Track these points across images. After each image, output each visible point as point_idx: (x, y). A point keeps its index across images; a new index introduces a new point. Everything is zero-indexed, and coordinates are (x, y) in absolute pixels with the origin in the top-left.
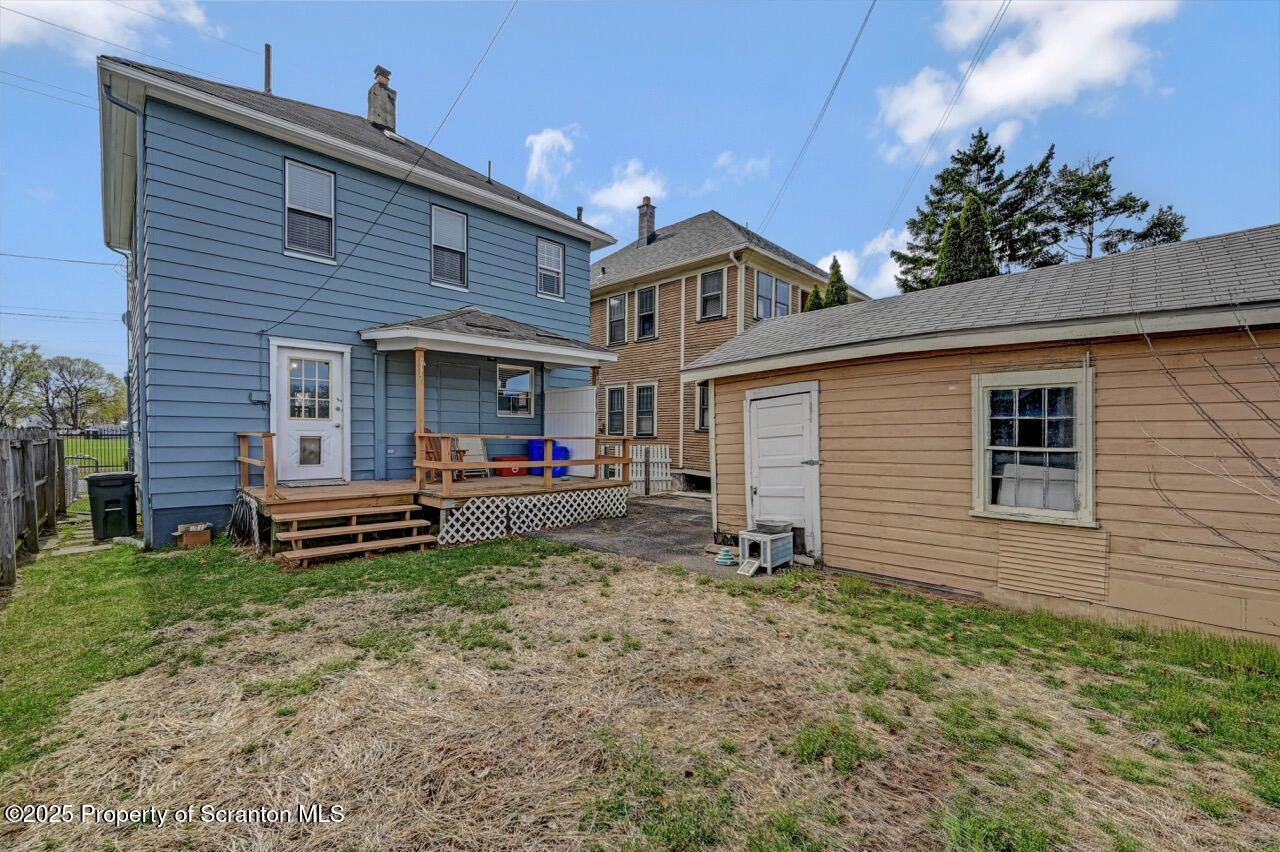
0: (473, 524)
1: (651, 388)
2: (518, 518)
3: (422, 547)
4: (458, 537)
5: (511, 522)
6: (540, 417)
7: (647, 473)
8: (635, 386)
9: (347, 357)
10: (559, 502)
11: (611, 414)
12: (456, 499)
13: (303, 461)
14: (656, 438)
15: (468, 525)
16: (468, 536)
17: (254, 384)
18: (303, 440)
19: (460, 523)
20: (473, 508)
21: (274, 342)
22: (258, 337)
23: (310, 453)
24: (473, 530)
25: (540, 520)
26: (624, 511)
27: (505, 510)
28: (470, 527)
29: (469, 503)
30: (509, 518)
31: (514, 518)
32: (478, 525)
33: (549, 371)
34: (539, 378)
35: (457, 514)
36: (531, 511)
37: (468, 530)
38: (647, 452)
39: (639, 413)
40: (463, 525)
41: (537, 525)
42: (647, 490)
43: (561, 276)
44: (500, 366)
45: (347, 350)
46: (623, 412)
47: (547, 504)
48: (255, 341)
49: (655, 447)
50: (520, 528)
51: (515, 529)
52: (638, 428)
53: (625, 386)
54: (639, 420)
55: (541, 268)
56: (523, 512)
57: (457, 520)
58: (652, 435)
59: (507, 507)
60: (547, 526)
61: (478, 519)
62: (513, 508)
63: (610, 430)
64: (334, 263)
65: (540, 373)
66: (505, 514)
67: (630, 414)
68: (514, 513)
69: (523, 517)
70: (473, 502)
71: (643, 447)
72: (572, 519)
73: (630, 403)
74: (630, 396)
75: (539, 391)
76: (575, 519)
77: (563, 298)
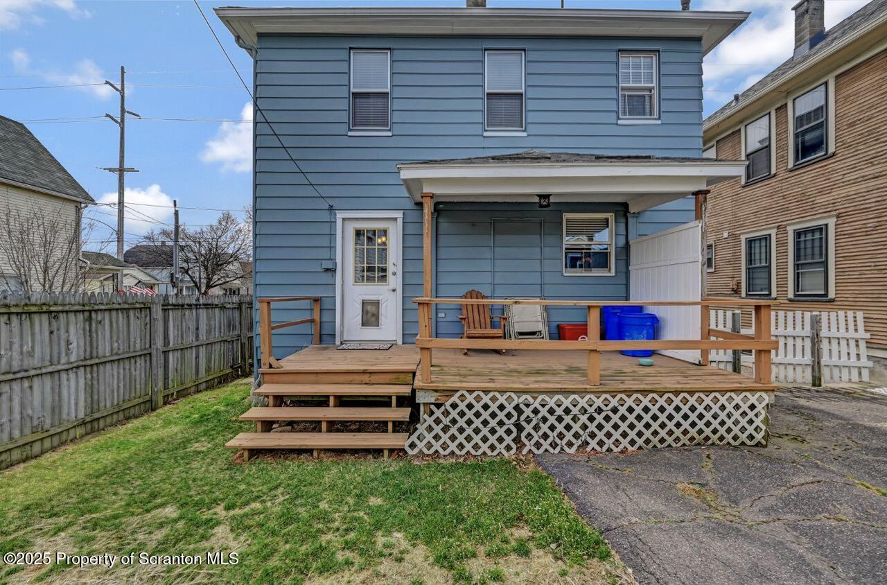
0: (461, 430)
1: (823, 229)
2: (536, 428)
3: (386, 453)
4: (437, 446)
5: (523, 435)
6: (623, 276)
7: (816, 353)
8: (790, 229)
9: (400, 221)
10: (615, 410)
11: (749, 270)
12: (436, 391)
13: (365, 323)
14: (832, 301)
15: (453, 430)
16: (453, 446)
17: (325, 254)
18: (364, 303)
19: (441, 426)
20: (462, 406)
21: (340, 215)
22: (328, 212)
23: (370, 315)
24: (461, 438)
25: (577, 436)
26: (759, 437)
27: (515, 414)
28: (457, 434)
29: (455, 399)
30: (520, 428)
31: (529, 428)
32: (469, 431)
33: (637, 215)
34: (622, 226)
35: (438, 413)
36: (560, 419)
37: (453, 438)
38: (816, 322)
39: (797, 266)
40: (446, 429)
41: (570, 444)
42: (817, 381)
43: (655, 93)
44: (566, 216)
45: (399, 215)
46: (770, 266)
47: (591, 410)
48: (326, 216)
49: (833, 315)
50: (538, 445)
51: (529, 446)
52: (797, 286)
53: (773, 232)
54: (797, 277)
55: (624, 89)
56: (545, 420)
57: (438, 421)
58: (826, 295)
59: (517, 408)
60: (589, 449)
61: (469, 422)
62: (528, 412)
63: (749, 289)
64: (390, 134)
65: (623, 220)
66: (514, 419)
67: (782, 267)
68: (528, 421)
69: (544, 428)
70: (462, 398)
71: (808, 315)
72: (640, 442)
73: (782, 254)
74: (782, 244)
75: (622, 242)
76: (647, 441)
77: (659, 118)
